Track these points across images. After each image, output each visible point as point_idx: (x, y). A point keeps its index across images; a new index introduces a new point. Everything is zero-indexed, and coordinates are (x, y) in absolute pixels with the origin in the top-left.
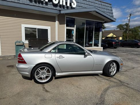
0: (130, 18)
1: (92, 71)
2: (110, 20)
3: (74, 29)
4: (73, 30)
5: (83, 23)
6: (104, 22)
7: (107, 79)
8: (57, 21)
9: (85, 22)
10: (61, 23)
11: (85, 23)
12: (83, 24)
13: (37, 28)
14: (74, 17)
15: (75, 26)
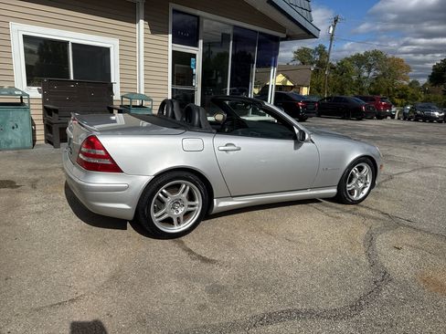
0: (333, 31)
1: (312, 189)
2: (302, 32)
4: (194, 56)
5: (223, 34)
6: (284, 36)
7: (349, 212)
8: (142, 22)
9: (230, 31)
10: (156, 29)
11: (229, 35)
12: (225, 37)
13: (71, 41)
15: (201, 42)
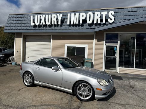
3: (118, 45)
8: (95, 39)
14: (116, 33)
15: (119, 42)
